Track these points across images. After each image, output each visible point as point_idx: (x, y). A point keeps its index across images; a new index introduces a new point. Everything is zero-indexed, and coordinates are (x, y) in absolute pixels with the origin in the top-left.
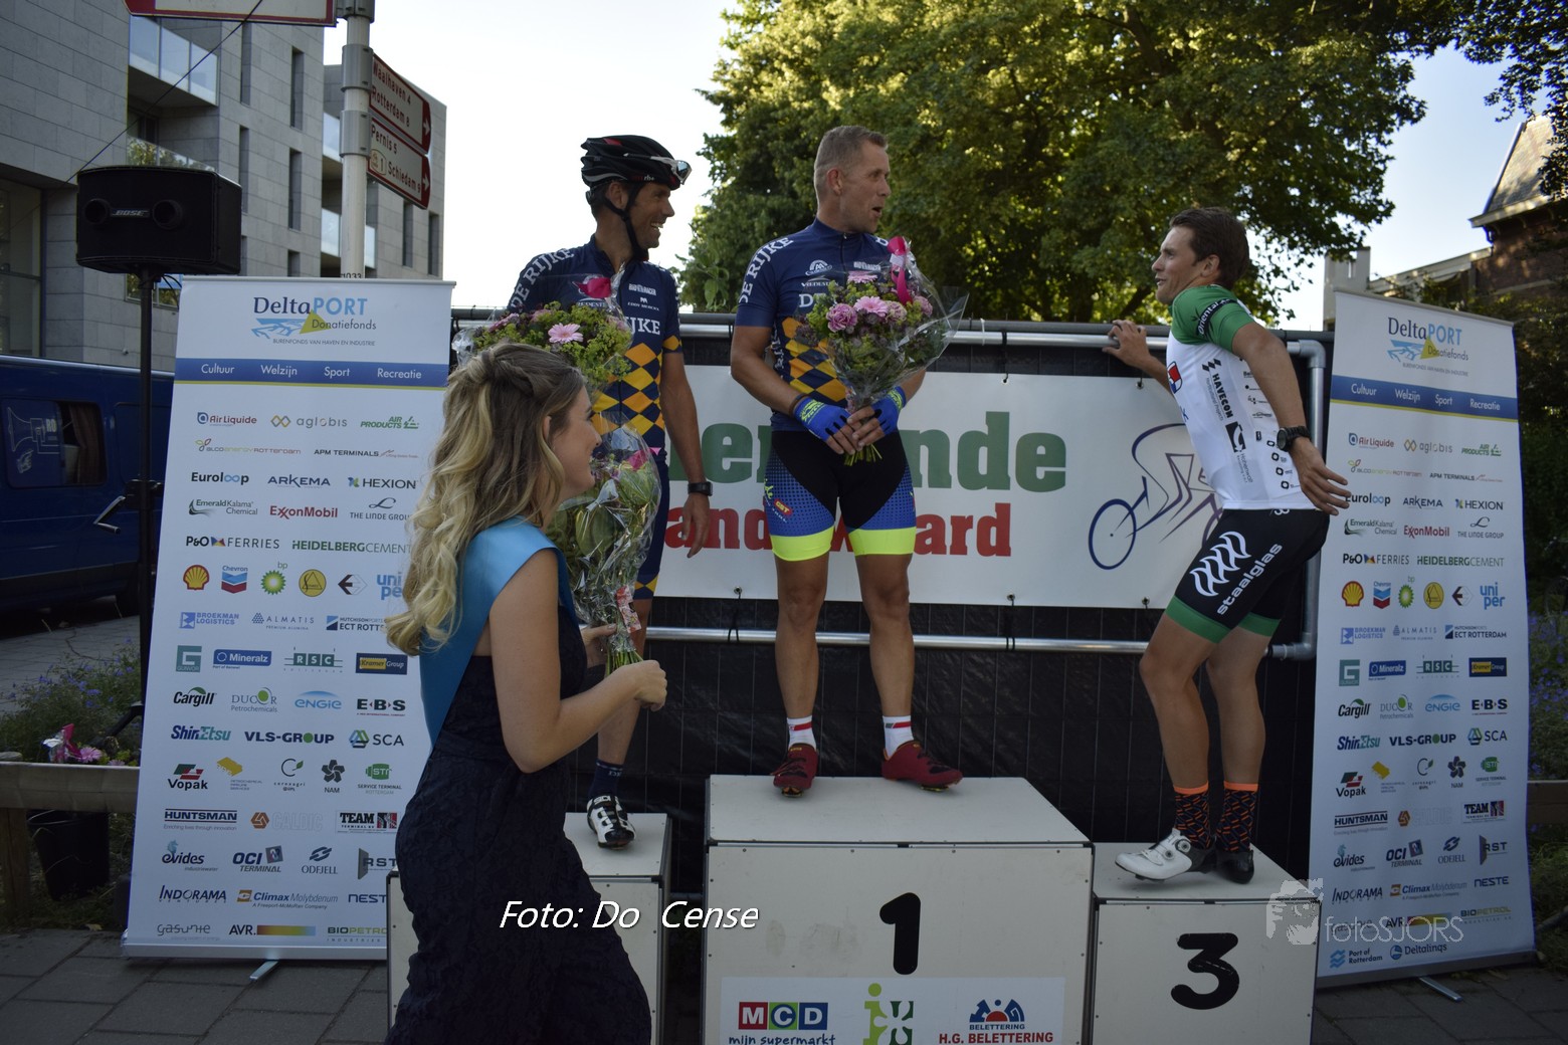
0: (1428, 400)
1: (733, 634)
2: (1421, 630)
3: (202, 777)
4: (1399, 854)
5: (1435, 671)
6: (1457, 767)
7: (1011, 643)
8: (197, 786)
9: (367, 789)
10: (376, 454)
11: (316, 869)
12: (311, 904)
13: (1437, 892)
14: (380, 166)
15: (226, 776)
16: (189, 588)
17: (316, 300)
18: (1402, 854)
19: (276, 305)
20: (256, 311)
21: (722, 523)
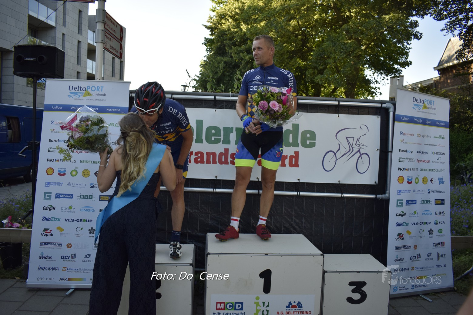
0: (424, 122)
1: (215, 190)
2: (421, 191)
3: (52, 232)
4: (414, 258)
5: (425, 203)
6: (431, 232)
7: (298, 194)
8: (50, 235)
11: (86, 261)
12: (85, 271)
13: (425, 269)
14: (107, 46)
15: (59, 232)
16: (48, 174)
17: (88, 87)
18: (415, 258)
19: (76, 88)
20: (69, 90)
21: (211, 156)
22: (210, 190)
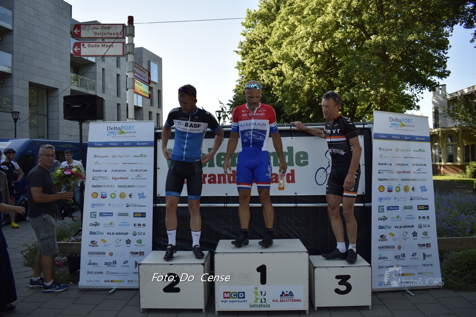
0: (402, 138)
1: (226, 205)
2: (403, 198)
3: (97, 244)
4: (398, 257)
5: (408, 209)
6: (415, 234)
7: (296, 205)
8: (96, 246)
9: (136, 246)
10: (137, 163)
11: (125, 266)
12: (123, 275)
13: (410, 267)
14: (137, 90)
15: (103, 243)
16: (93, 198)
17: (122, 126)
18: (399, 257)
19: (112, 128)
20: (108, 130)
21: (222, 177)
22: (222, 205)
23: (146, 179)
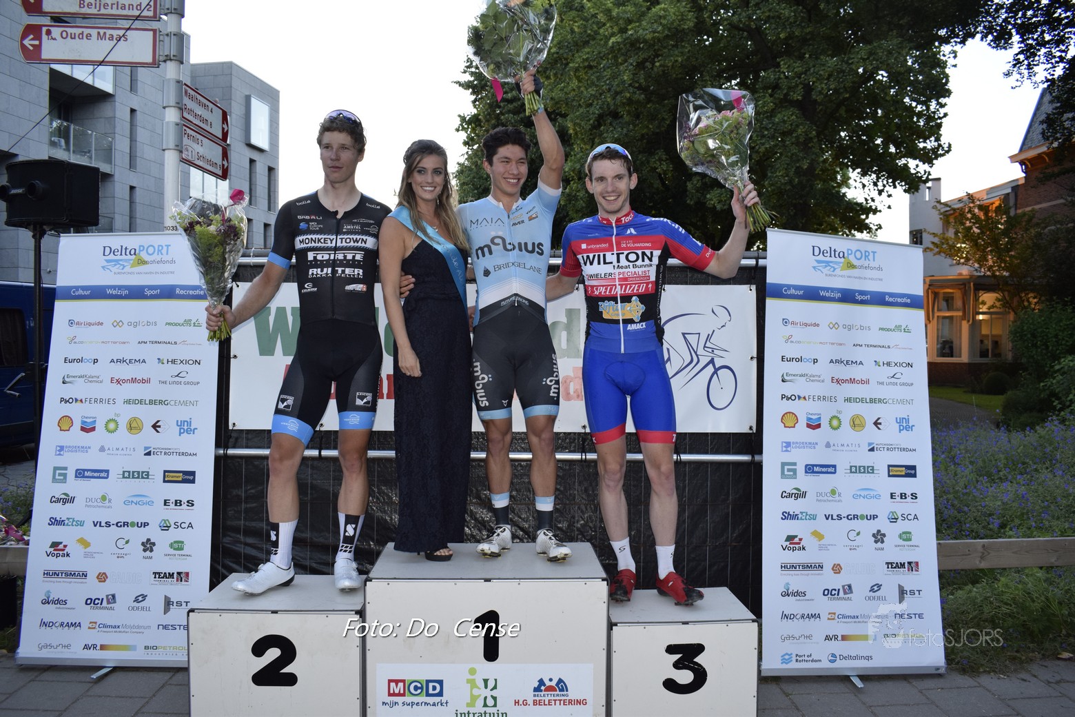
0: (850, 297)
2: (848, 445)
3: (67, 550)
4: (834, 592)
5: (860, 472)
7: (584, 458)
8: (63, 555)
9: (170, 557)
10: (176, 343)
11: (138, 608)
12: (135, 630)
13: (864, 620)
14: (190, 154)
15: (80, 548)
16: (61, 430)
17: (140, 246)
18: (837, 592)
19: (116, 250)
20: (104, 255)
23: (198, 383)
